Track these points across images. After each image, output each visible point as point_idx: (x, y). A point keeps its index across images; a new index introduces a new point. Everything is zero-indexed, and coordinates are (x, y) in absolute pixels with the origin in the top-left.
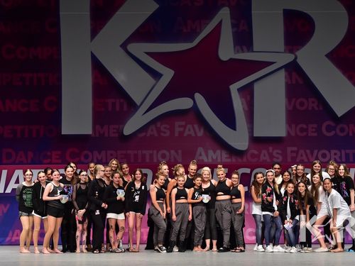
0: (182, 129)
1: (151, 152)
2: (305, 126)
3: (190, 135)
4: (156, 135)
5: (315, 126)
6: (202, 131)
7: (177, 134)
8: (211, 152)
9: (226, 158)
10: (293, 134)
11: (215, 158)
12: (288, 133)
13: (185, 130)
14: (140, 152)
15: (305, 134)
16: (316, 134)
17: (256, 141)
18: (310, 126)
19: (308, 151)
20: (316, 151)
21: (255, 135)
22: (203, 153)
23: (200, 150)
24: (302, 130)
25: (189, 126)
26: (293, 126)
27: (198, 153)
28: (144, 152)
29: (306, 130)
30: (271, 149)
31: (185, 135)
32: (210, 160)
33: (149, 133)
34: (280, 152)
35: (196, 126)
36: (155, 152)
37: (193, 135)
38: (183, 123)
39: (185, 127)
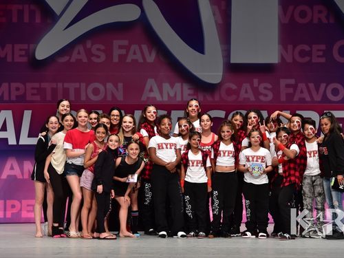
0: (123, 52)
1: (77, 85)
2: (307, 48)
3: (135, 61)
4: (85, 60)
5: (323, 47)
6: (154, 54)
7: (116, 59)
8: (166, 86)
9: (189, 95)
10: (289, 60)
11: (172, 94)
12: (282, 58)
13: (128, 52)
14: (60, 85)
15: (307, 59)
16: (323, 60)
17: (234, 70)
18: (315, 47)
19: (311, 85)
20: (323, 86)
21: (232, 61)
22: (155, 88)
23: (151, 82)
24: (303, 54)
25: (134, 47)
26: (290, 47)
27: (148, 87)
28: (66, 85)
29: (309, 54)
30: (256, 81)
31: (129, 60)
32: (166, 98)
33: (75, 57)
34: (269, 86)
35: (145, 47)
36: (83, 85)
37: (141, 60)
38: (125, 43)
39: (128, 48)
